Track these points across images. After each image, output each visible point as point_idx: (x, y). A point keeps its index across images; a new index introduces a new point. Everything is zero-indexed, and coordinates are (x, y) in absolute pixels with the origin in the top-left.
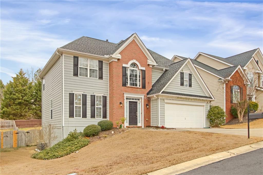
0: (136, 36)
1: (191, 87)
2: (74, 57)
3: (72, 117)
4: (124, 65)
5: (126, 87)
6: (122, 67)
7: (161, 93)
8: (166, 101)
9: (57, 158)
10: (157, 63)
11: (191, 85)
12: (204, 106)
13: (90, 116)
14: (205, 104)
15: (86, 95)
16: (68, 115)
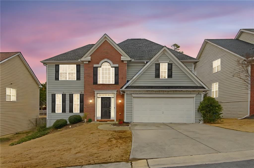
0: (107, 37)
1: (172, 78)
2: (56, 65)
3: (54, 112)
4: (95, 66)
5: (96, 85)
6: (94, 67)
7: (125, 89)
8: (133, 95)
9: (14, 145)
10: (131, 58)
11: (171, 76)
12: (194, 97)
13: (69, 111)
14: (195, 96)
15: (65, 94)
16: (51, 111)
